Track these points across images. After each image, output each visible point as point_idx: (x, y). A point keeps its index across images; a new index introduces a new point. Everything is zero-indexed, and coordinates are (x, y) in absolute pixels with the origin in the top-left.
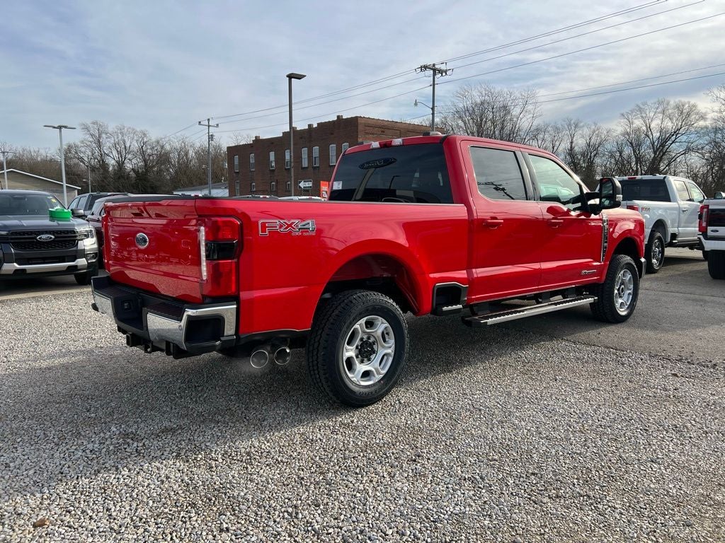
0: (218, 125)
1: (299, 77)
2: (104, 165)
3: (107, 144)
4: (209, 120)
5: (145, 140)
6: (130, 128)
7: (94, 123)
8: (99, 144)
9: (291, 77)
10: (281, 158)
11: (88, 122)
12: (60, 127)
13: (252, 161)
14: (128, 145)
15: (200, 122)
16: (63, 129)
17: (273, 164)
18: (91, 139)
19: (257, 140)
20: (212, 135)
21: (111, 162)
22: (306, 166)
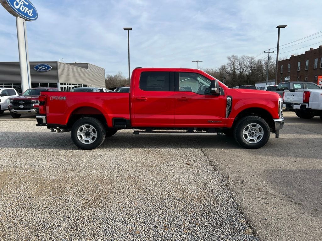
0: (273, 52)
1: (284, 27)
2: (234, 73)
3: (237, 64)
4: (269, 50)
5: (253, 61)
6: (247, 56)
7: (232, 56)
8: (234, 64)
9: (279, 27)
10: (303, 65)
11: (230, 56)
12: (197, 62)
13: (289, 67)
14: (245, 64)
15: (264, 52)
16: (198, 62)
17: (299, 68)
18: (231, 63)
19: (293, 57)
20: (270, 57)
21: (238, 72)
22: (316, 68)
